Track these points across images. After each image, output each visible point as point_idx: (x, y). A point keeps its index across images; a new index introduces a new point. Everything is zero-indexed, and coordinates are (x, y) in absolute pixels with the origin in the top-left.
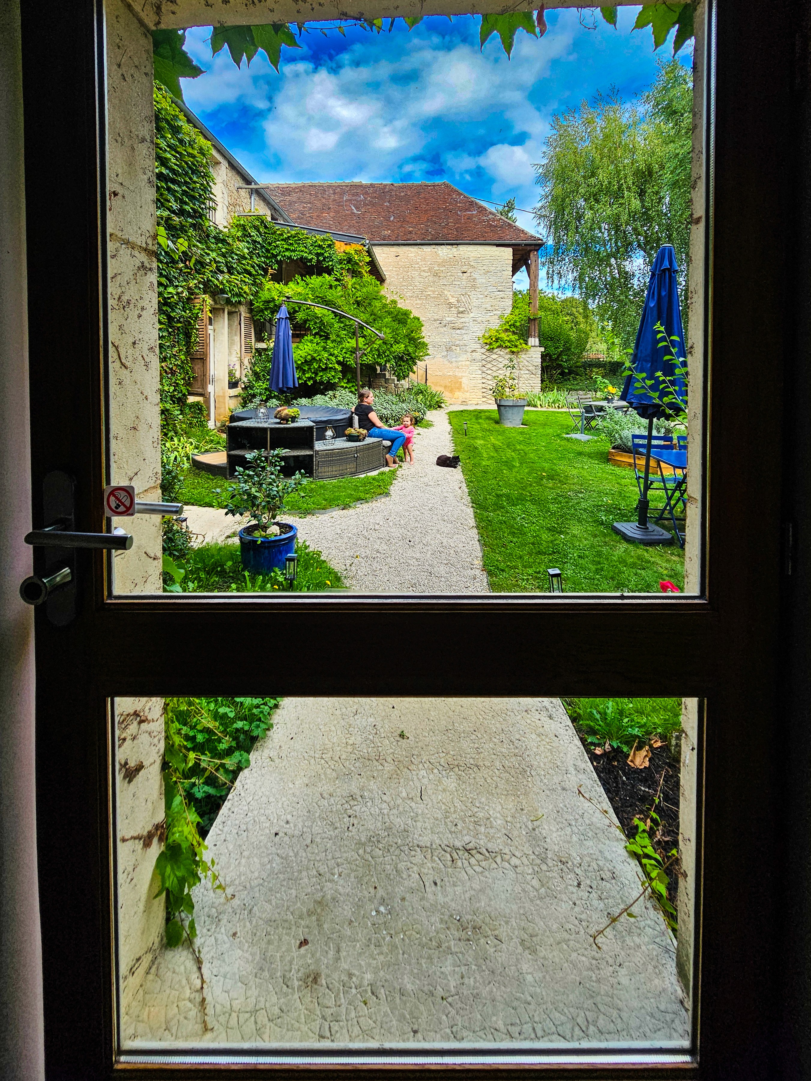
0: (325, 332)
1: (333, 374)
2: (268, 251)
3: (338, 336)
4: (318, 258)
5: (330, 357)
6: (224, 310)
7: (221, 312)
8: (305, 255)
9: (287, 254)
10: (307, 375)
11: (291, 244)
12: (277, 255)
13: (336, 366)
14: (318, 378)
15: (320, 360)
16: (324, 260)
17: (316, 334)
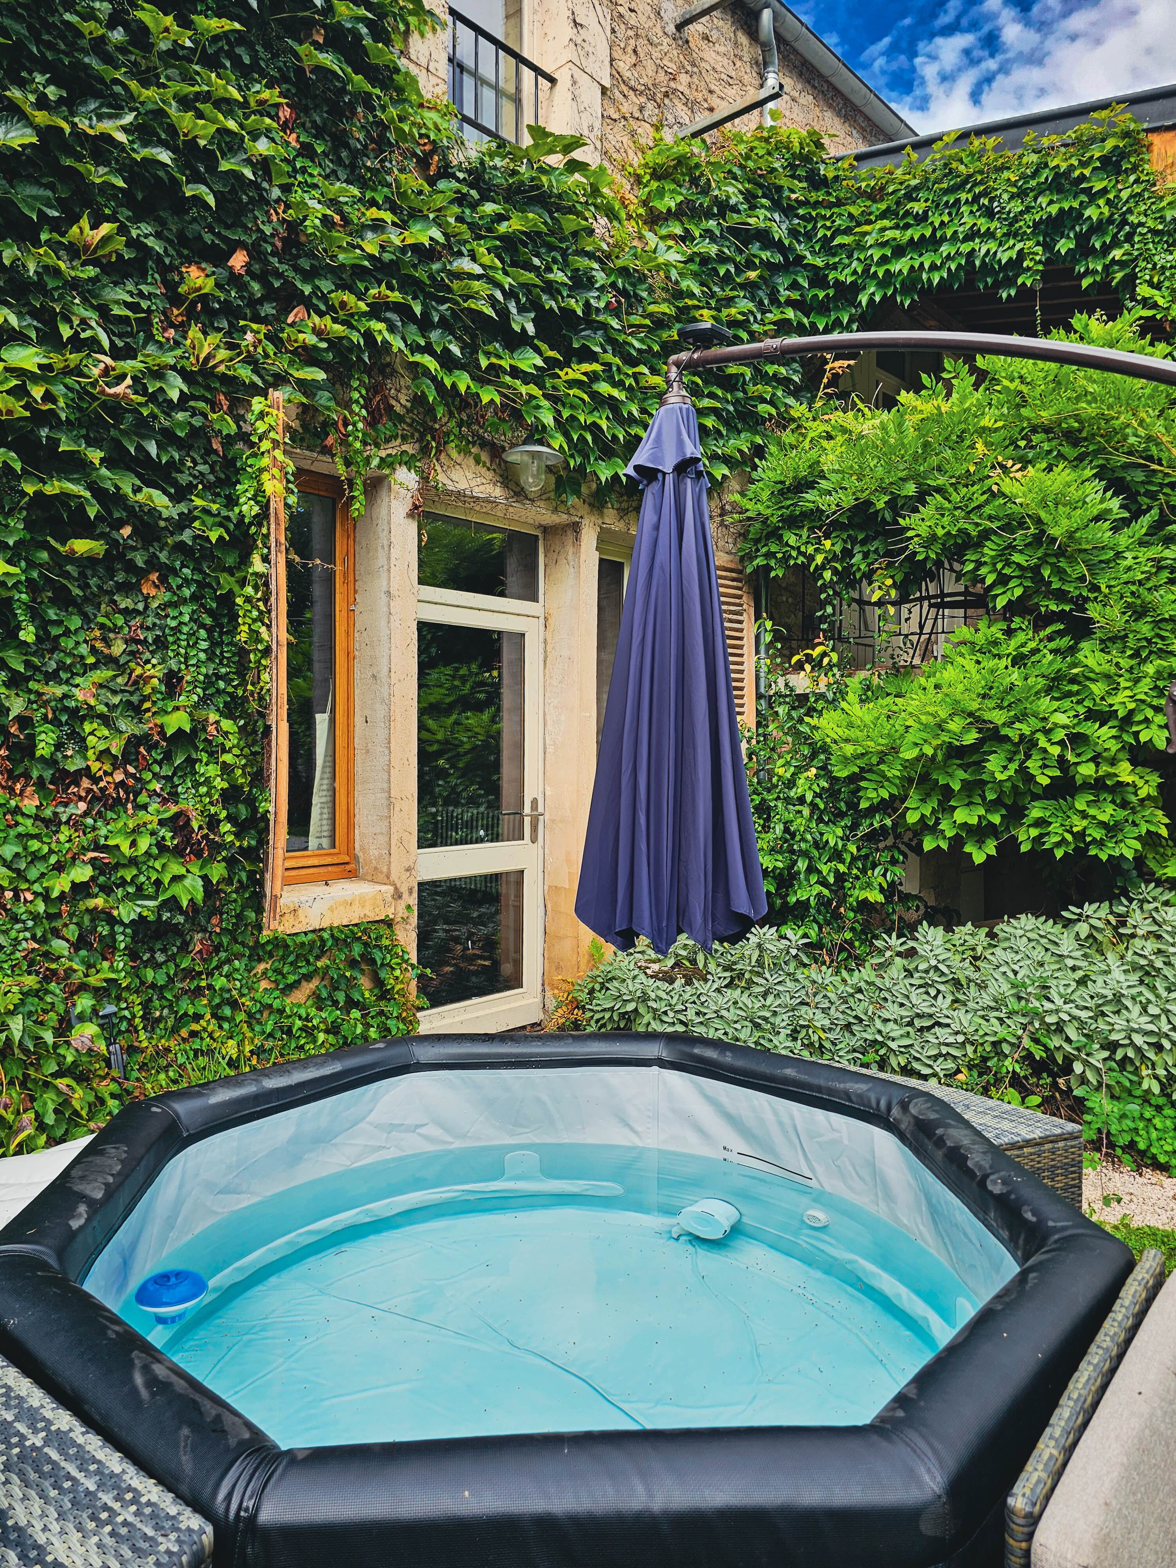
0: (1061, 596)
1: (1107, 813)
2: (818, 279)
3: (1139, 612)
4: (1048, 247)
5: (1090, 728)
6: (576, 528)
7: (570, 535)
8: (984, 248)
9: (901, 266)
10: (961, 816)
11: (922, 218)
12: (856, 288)
13: (1125, 772)
14: (1025, 836)
15: (1029, 744)
16: (1084, 249)
17: (1013, 609)
